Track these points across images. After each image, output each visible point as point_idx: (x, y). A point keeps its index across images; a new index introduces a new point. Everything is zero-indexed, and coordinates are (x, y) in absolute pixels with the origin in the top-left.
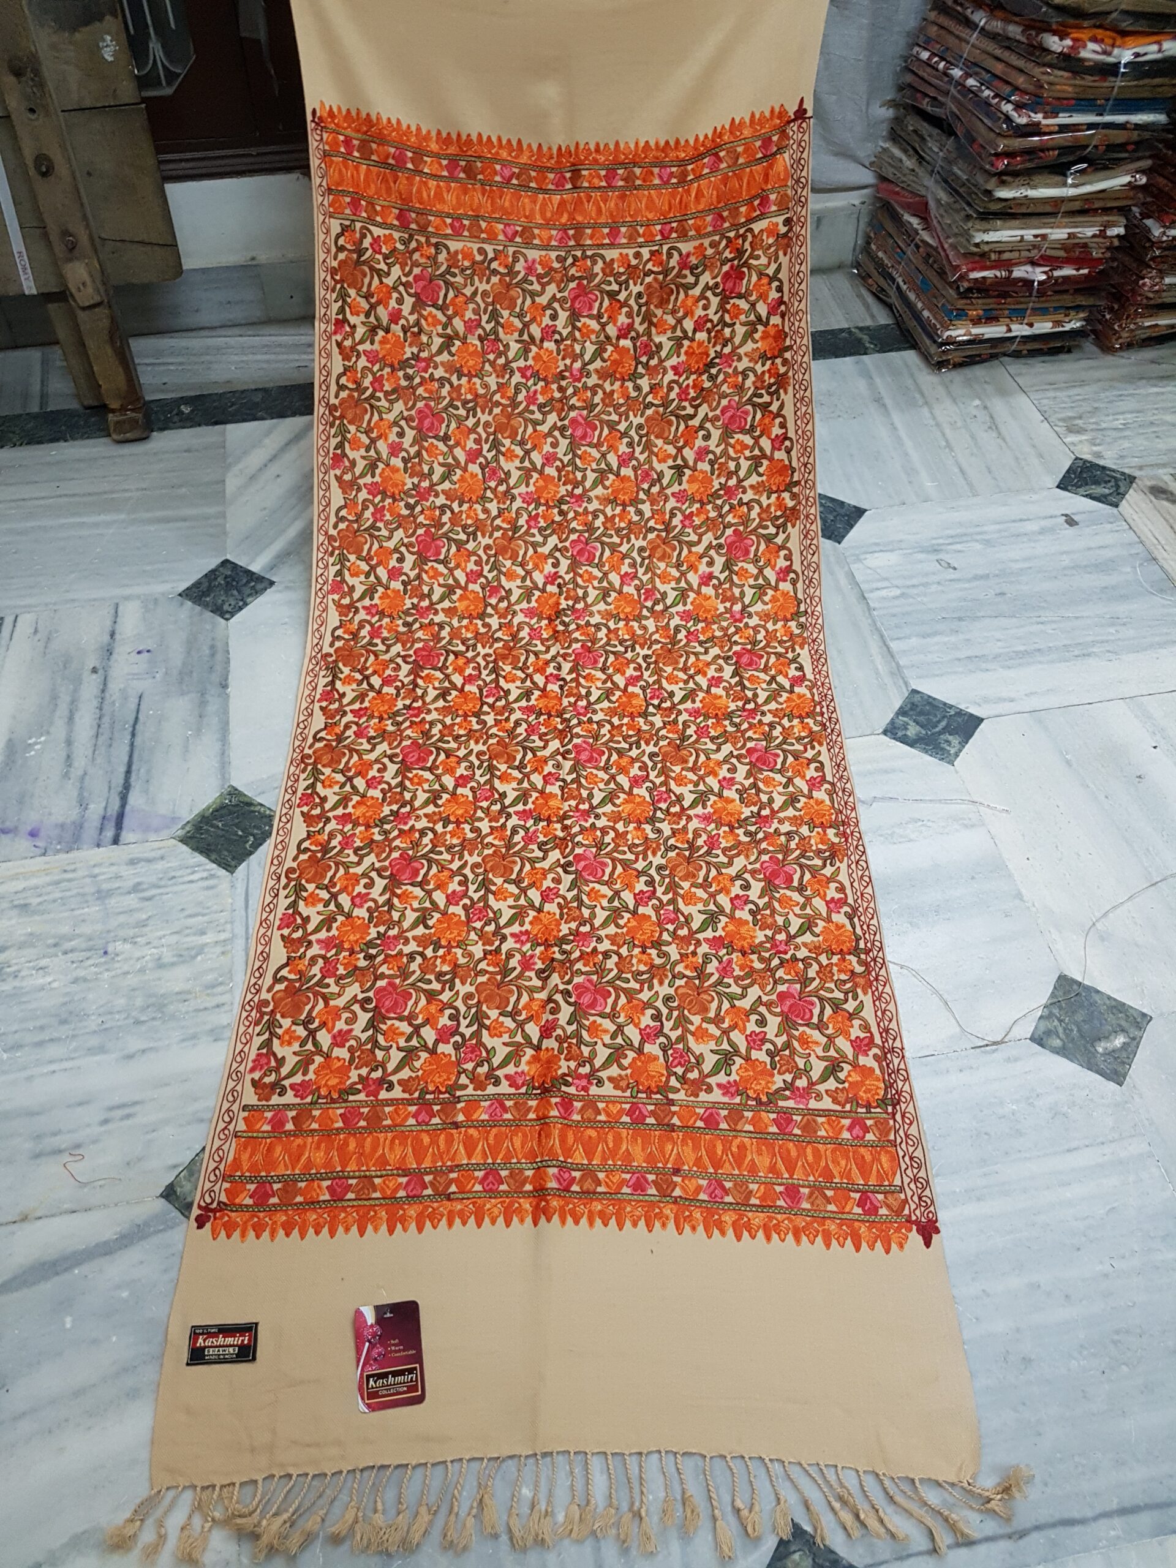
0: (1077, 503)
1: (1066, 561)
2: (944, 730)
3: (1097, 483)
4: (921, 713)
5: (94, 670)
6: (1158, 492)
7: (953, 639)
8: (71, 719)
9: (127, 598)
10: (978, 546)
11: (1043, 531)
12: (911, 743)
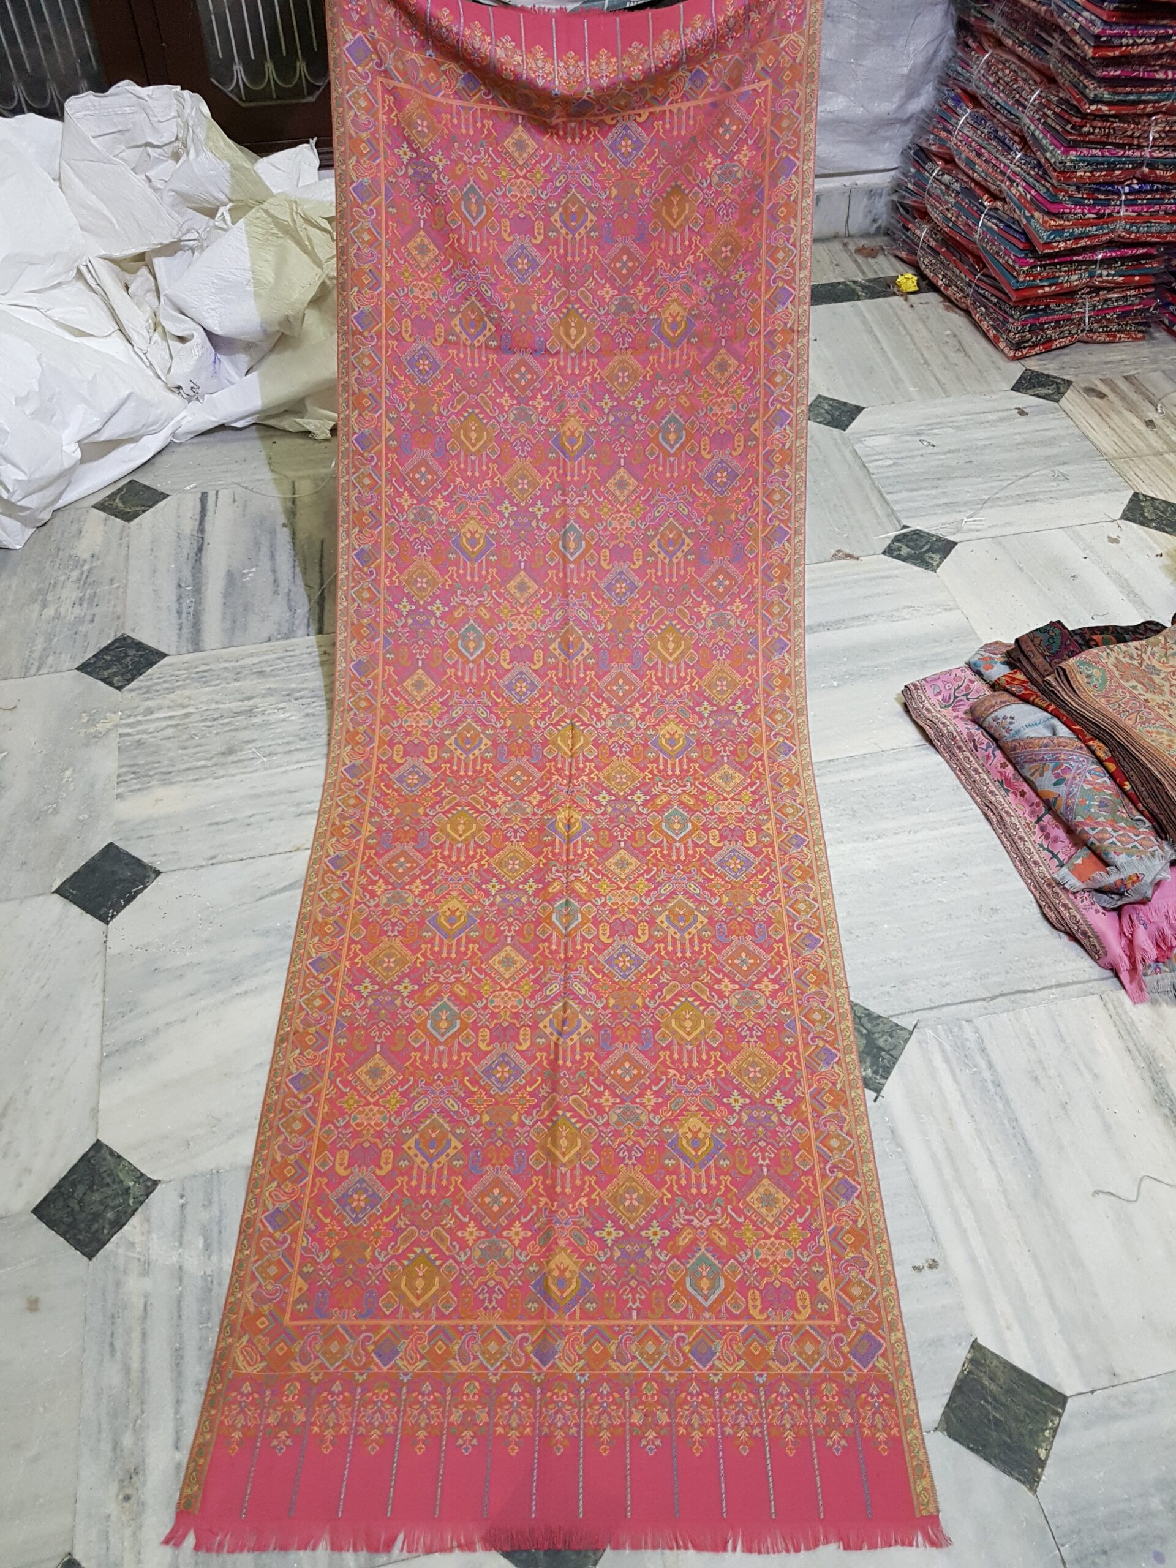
0: (1027, 400)
1: (1019, 439)
2: (928, 551)
3: (1043, 386)
4: (911, 540)
5: (284, 525)
6: (1091, 391)
7: (934, 492)
8: (272, 557)
9: (302, 478)
10: (951, 430)
11: (1001, 420)
12: (905, 560)
